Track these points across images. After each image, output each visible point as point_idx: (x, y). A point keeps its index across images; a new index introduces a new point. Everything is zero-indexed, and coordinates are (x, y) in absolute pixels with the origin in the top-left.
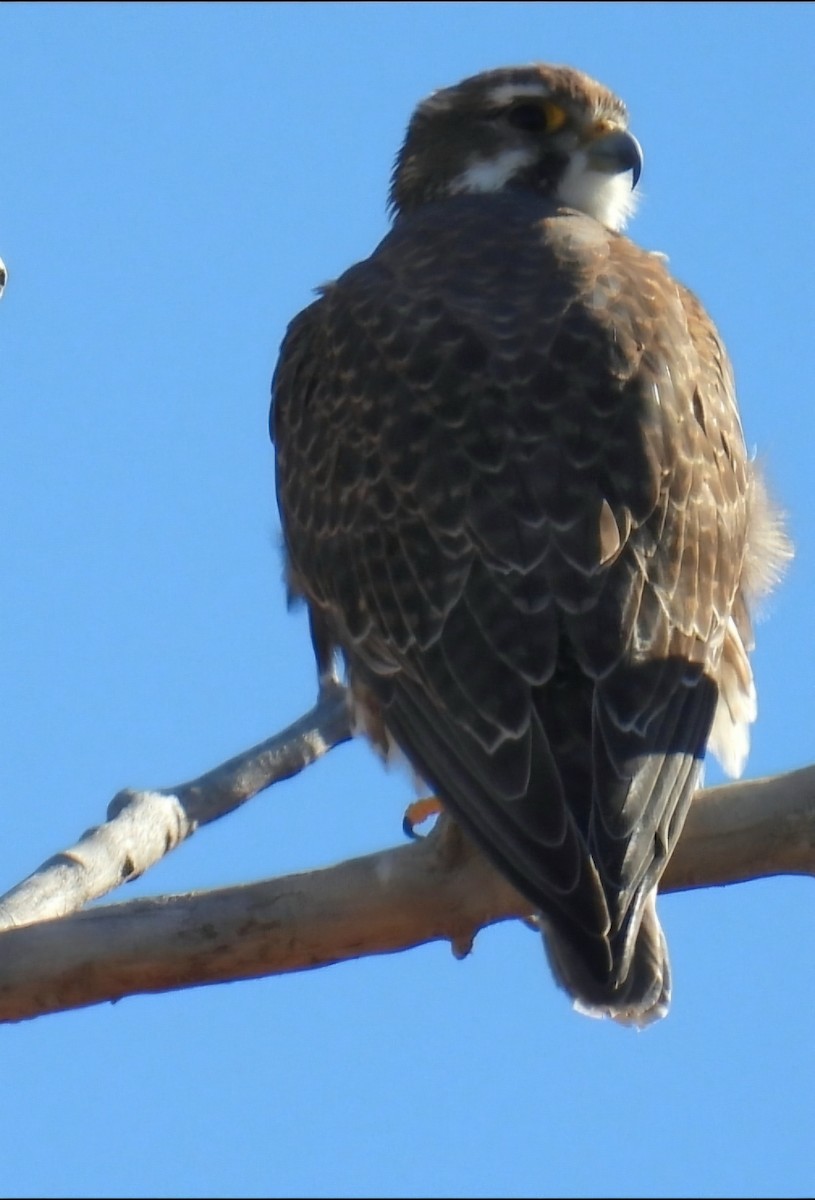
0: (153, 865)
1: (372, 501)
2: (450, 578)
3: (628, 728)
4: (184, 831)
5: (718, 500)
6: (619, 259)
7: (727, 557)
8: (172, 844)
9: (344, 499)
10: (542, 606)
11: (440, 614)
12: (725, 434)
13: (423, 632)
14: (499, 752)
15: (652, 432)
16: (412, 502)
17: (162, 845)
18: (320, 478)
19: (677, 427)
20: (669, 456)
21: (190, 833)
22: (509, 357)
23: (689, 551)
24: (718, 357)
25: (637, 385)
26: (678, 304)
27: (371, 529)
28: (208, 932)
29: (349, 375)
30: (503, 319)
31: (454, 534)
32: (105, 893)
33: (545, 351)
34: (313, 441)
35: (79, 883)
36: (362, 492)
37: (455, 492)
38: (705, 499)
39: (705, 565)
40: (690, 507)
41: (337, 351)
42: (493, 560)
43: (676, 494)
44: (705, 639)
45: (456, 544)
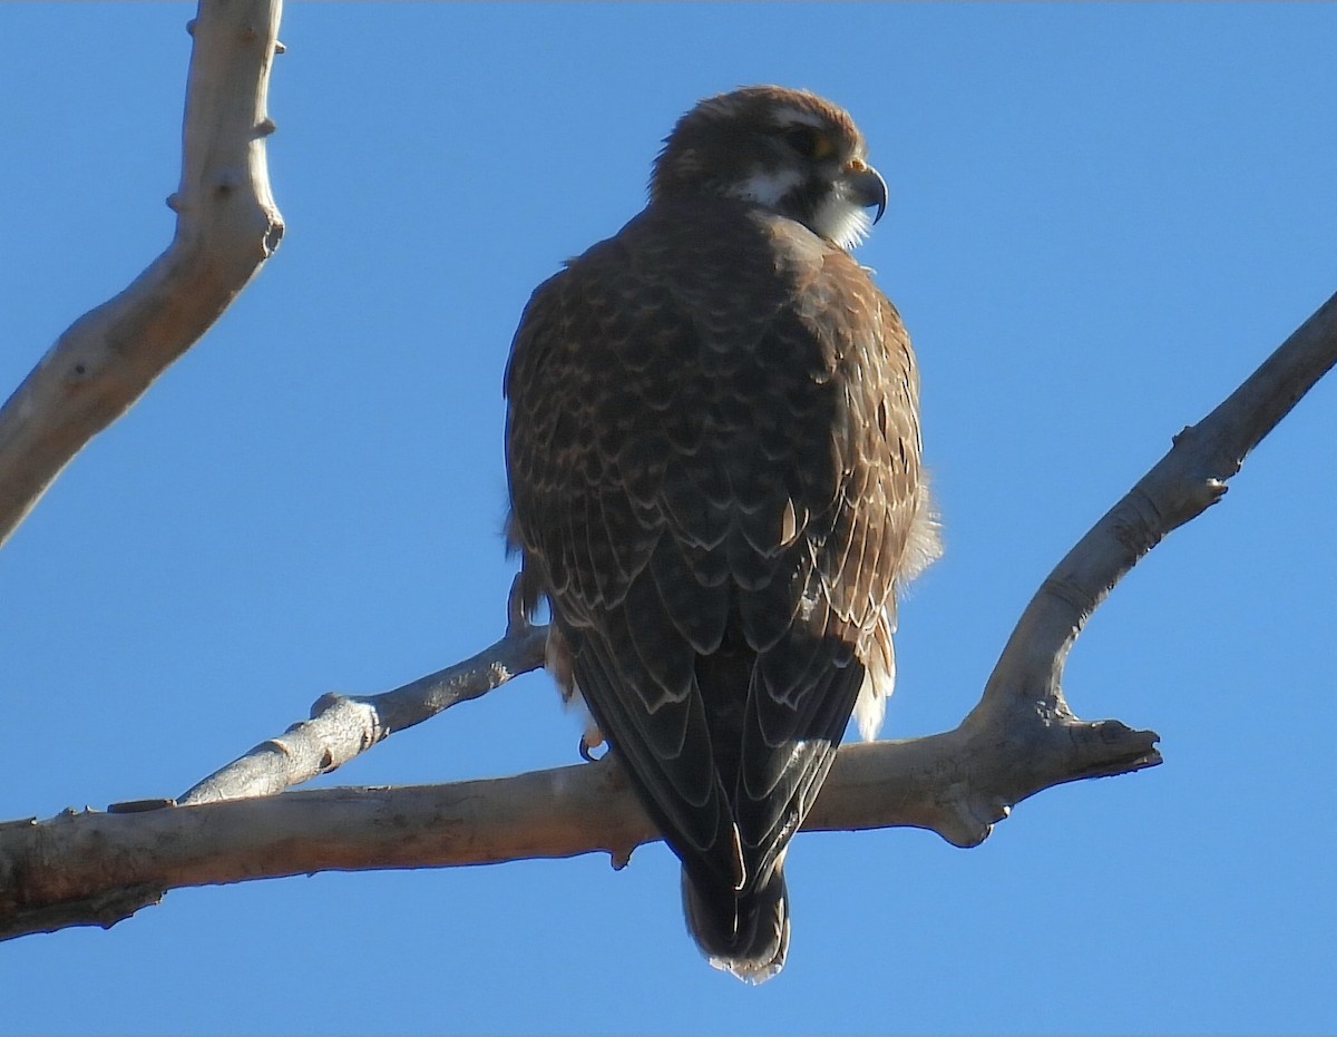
0: (350, 760)
1: (583, 466)
2: (640, 547)
3: (782, 700)
4: (377, 735)
5: (889, 499)
6: (832, 272)
7: (890, 551)
8: (367, 744)
9: (560, 461)
10: (720, 581)
11: (627, 579)
12: (903, 439)
13: (610, 593)
14: (659, 711)
15: (840, 435)
16: (615, 471)
17: (358, 744)
18: (542, 437)
19: (863, 432)
20: (852, 457)
21: (383, 737)
22: (721, 349)
23: (856, 545)
24: (907, 370)
25: (832, 389)
26: (877, 317)
27: (578, 493)
28: (399, 821)
29: (574, 347)
30: (718, 313)
31: (648, 506)
32: (304, 780)
33: (751, 348)
34: (538, 404)
35: (282, 769)
36: (573, 458)
37: (652, 470)
38: (877, 500)
39: (869, 556)
40: (862, 505)
41: (567, 323)
42: (682, 534)
43: (852, 493)
44: (859, 625)
45: (650, 516)
